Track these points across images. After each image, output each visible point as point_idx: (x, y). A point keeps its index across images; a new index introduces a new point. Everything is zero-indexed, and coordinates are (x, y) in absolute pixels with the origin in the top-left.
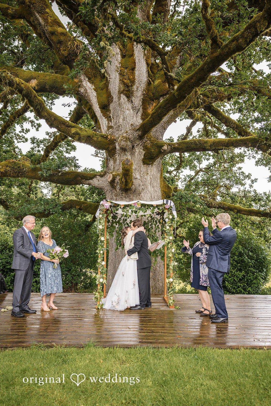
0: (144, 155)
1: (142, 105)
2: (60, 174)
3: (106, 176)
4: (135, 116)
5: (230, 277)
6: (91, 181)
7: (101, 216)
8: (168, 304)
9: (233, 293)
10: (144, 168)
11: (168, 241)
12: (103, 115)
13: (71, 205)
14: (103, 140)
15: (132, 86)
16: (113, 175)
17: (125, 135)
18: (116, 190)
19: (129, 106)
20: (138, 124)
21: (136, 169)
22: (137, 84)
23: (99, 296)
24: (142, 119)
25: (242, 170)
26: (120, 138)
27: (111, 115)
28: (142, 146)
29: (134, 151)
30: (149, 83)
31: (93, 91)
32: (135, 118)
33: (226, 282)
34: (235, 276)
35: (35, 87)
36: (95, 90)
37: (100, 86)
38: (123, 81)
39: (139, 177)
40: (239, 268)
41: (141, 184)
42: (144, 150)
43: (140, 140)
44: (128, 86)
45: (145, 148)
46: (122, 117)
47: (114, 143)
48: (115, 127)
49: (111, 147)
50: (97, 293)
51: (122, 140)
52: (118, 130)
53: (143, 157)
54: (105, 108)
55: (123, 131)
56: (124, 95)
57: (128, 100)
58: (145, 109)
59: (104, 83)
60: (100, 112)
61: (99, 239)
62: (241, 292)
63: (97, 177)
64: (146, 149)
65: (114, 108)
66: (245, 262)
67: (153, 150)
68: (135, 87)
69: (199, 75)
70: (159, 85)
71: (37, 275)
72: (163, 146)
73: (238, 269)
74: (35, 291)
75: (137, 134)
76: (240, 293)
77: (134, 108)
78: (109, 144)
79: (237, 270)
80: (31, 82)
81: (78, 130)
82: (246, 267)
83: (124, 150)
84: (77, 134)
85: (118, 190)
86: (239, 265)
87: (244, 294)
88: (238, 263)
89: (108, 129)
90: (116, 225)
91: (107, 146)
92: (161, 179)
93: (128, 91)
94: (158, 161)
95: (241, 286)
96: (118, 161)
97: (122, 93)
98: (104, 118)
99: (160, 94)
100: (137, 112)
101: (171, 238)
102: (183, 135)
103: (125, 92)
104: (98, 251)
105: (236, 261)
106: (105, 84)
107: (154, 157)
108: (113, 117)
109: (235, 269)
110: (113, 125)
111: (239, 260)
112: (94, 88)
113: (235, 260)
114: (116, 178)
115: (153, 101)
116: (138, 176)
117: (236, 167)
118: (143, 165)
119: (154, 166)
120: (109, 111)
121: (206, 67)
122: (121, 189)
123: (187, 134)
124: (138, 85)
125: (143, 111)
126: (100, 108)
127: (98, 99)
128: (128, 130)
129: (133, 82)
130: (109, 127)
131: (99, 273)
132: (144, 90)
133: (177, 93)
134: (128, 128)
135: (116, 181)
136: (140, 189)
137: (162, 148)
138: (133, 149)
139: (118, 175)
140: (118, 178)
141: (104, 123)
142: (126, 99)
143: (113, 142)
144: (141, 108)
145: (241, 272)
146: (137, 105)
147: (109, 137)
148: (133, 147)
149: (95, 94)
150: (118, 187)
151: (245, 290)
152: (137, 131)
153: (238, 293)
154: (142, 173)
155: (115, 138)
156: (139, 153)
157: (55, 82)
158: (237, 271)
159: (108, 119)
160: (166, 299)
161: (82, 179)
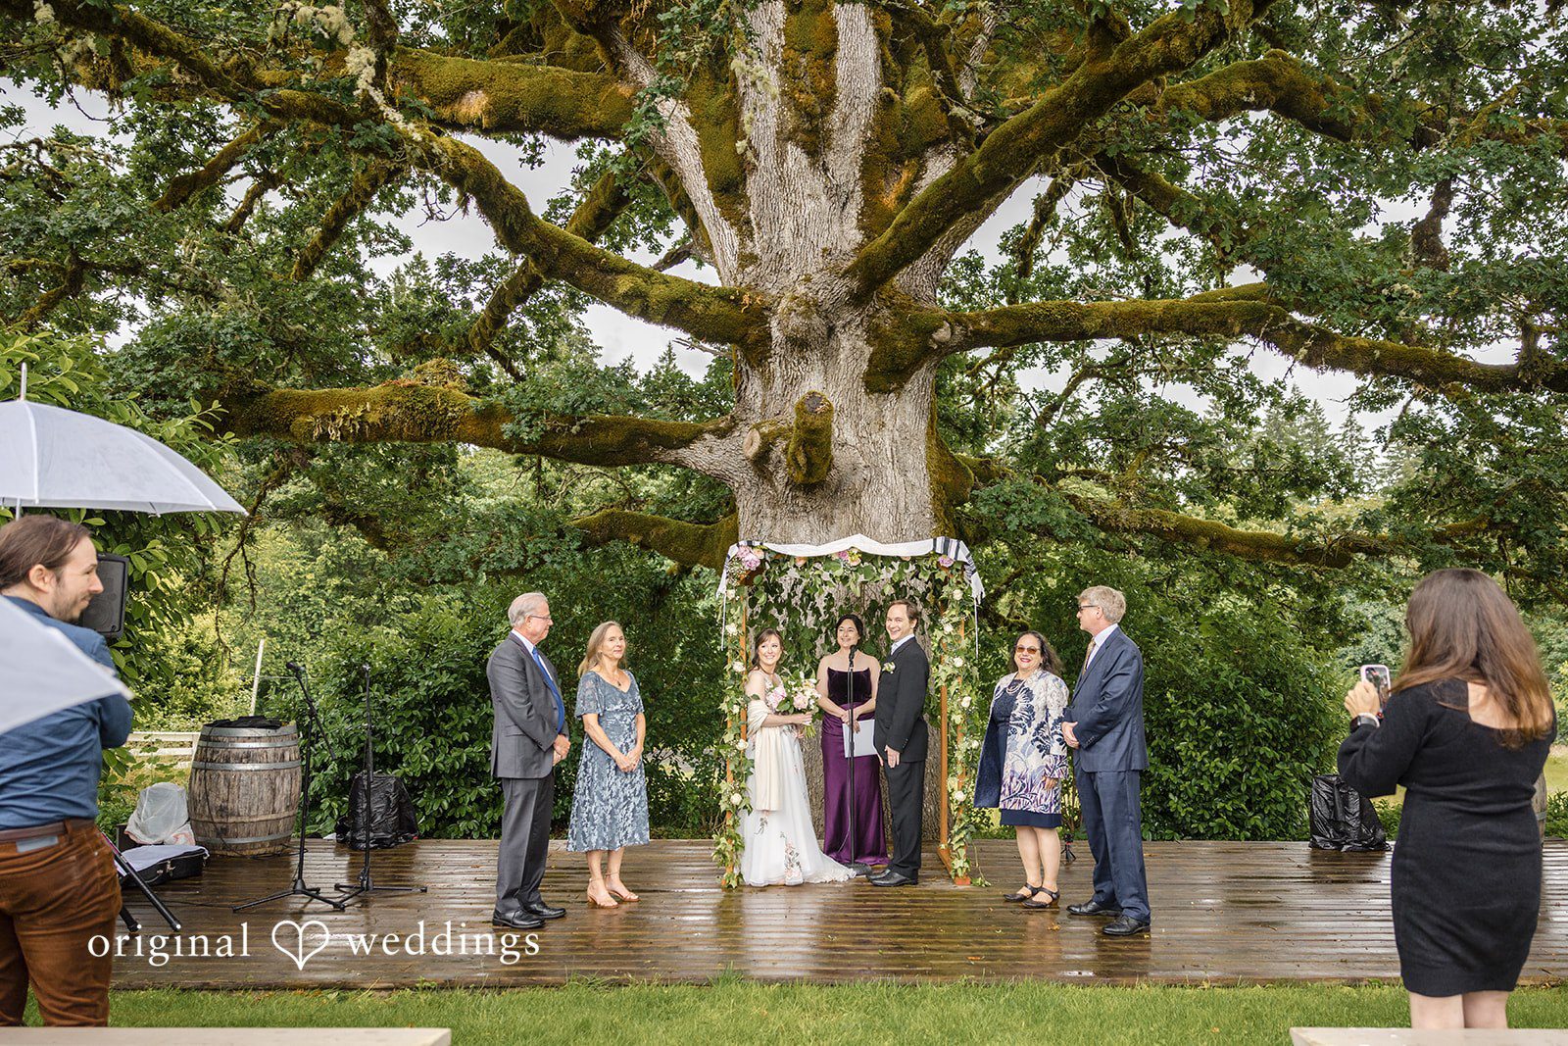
0: (870, 361)
1: (861, 178)
2: (575, 429)
3: (737, 434)
4: (835, 219)
5: (1184, 778)
6: (683, 452)
7: (732, 593)
8: (952, 873)
9: (1198, 836)
10: (868, 407)
11: (950, 671)
12: (722, 215)
13: (611, 531)
14: (726, 309)
15: (824, 114)
16: (763, 436)
17: (801, 290)
18: (773, 486)
19: (817, 183)
20: (847, 247)
21: (842, 410)
22: (842, 105)
23: (730, 847)
24: (861, 228)
25: (1251, 368)
26: (784, 303)
27: (752, 217)
28: (861, 328)
29: (833, 344)
30: (886, 102)
31: (686, 125)
32: (836, 228)
33: (1171, 796)
34: (1204, 773)
35: (480, 120)
36: (692, 125)
37: (712, 111)
38: (792, 98)
39: (852, 440)
40: (1220, 745)
41: (862, 462)
42: (868, 342)
43: (856, 307)
44: (811, 116)
45: (874, 334)
46: (790, 224)
47: (764, 320)
48: (765, 259)
49: (754, 333)
50: (723, 840)
51: (791, 310)
52: (776, 271)
53: (865, 367)
54: (729, 188)
55: (793, 275)
56: (797, 145)
57: (812, 165)
58: (871, 192)
59: (726, 102)
60: (710, 201)
61: (727, 667)
62: (1226, 831)
63: (707, 436)
64: (876, 338)
65: (764, 194)
66: (1242, 722)
67: (900, 344)
68: (835, 118)
69: (1050, 123)
70: (921, 108)
71: (480, 777)
72: (936, 329)
73: (1215, 747)
74: (475, 835)
75: (844, 289)
76: (1223, 834)
77: (833, 192)
78: (747, 324)
79: (1211, 752)
80: (464, 101)
81: (639, 281)
82: (1243, 739)
83: (799, 344)
84: (637, 296)
85: (780, 488)
86: (1220, 733)
87: (1235, 838)
88: (1216, 728)
89: (740, 265)
90: (780, 612)
91: (741, 331)
92: (929, 440)
93: (814, 131)
94: (920, 381)
95: (1224, 809)
96: (778, 381)
97: (789, 139)
98: (726, 224)
99: (927, 139)
100: (845, 204)
101: (959, 662)
102: (1023, 230)
103: (800, 136)
104: (724, 707)
105: (1209, 721)
106: (728, 103)
107: (906, 368)
108: (758, 224)
109: (1204, 749)
110: (757, 251)
111: (1221, 715)
112: (689, 114)
113: (1205, 718)
114: (773, 444)
115: (902, 163)
116: (849, 435)
117: (1226, 356)
118: (867, 394)
119: (905, 397)
120: (744, 199)
121: (1072, 100)
122: (790, 484)
123: (1037, 227)
124: (846, 110)
125: (866, 201)
126: (711, 188)
127: (703, 155)
128: (811, 270)
129: (829, 99)
130: (747, 259)
131: (730, 776)
132: (868, 127)
133: (980, 166)
134: (814, 264)
135: (773, 455)
136: (857, 480)
137: (934, 336)
138: (829, 337)
139: (780, 434)
140: (781, 444)
141: (728, 241)
142: (805, 161)
143: (760, 315)
144: (857, 188)
145: (1229, 760)
146: (843, 179)
147: (746, 299)
148: (831, 330)
149: (692, 137)
150: (781, 477)
151: (1239, 823)
152: (843, 276)
153: (1213, 837)
154: (863, 422)
155: (769, 300)
156: (853, 349)
157: (550, 97)
158: (1212, 756)
159: (740, 230)
160: (945, 856)
161: (652, 445)
